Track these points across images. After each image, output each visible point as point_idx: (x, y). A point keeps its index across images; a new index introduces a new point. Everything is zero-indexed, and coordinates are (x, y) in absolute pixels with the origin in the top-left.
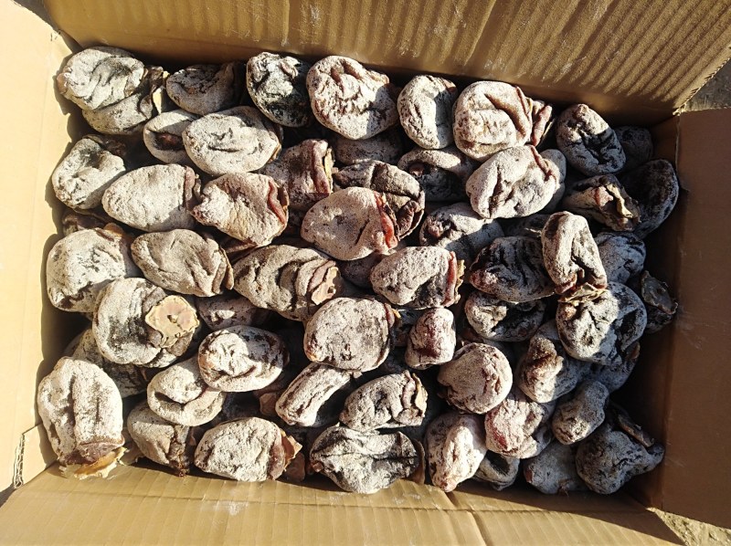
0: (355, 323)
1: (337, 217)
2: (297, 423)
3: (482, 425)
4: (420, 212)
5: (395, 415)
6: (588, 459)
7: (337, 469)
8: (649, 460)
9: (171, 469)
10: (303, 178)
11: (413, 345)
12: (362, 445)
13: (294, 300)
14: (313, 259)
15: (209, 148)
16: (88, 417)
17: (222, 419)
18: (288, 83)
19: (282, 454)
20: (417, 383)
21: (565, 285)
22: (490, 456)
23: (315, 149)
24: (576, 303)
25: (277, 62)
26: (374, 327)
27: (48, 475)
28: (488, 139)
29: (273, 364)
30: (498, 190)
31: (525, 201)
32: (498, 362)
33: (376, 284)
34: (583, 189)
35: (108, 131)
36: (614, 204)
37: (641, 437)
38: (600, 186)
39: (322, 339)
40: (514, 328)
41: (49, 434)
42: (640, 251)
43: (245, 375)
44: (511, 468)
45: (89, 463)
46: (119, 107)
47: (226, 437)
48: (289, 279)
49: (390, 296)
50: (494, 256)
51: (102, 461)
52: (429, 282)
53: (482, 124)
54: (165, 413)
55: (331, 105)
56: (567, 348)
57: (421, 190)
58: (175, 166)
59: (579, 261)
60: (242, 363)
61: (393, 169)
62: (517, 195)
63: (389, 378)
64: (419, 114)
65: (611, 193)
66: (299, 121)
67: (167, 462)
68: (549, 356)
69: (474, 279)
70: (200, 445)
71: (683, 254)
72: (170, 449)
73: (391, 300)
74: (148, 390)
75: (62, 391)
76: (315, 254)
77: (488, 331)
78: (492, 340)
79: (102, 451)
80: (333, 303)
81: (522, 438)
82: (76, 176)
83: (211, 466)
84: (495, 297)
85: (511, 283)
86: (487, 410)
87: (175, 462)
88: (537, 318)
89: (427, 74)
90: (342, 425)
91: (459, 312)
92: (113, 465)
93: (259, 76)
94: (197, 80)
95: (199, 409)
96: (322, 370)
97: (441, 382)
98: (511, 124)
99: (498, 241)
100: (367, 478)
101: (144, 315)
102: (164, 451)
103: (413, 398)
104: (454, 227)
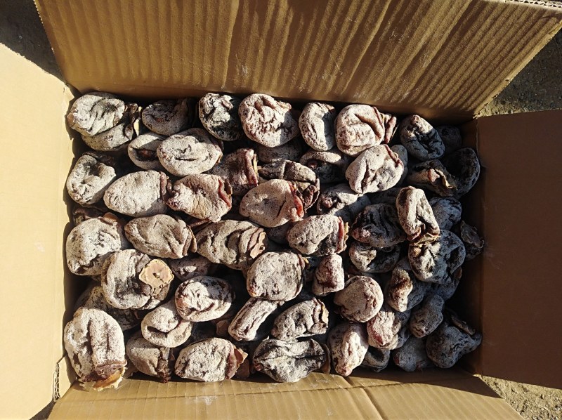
0: (280, 269)
1: (264, 200)
2: (244, 339)
3: (365, 330)
4: (317, 192)
5: (309, 328)
6: (434, 346)
7: (273, 368)
8: (473, 343)
9: (159, 379)
10: (239, 174)
11: (318, 281)
12: (288, 350)
13: (238, 258)
14: (249, 228)
15: (176, 159)
16: (102, 348)
17: (192, 341)
18: (227, 113)
19: (235, 361)
20: (322, 305)
21: (414, 235)
22: (372, 350)
23: (247, 155)
24: (421, 246)
25: (219, 101)
26: (292, 270)
27: (74, 391)
28: (359, 143)
29: (225, 301)
30: (367, 175)
31: (384, 181)
32: (374, 287)
33: (292, 242)
34: (419, 170)
35: (102, 149)
36: (440, 180)
37: (467, 329)
38: (431, 168)
39: (259, 282)
40: (382, 264)
41: (73, 362)
42: (458, 208)
43: (208, 309)
44: (385, 357)
45: (104, 379)
46: (111, 133)
47: (197, 353)
48: (234, 242)
49: (302, 249)
50: (367, 218)
51: (112, 377)
52: (327, 238)
53: (355, 134)
54: (155, 340)
55: (257, 127)
56: (416, 275)
57: (317, 178)
58: (153, 171)
59: (421, 219)
60: (205, 302)
61: (298, 165)
62: (379, 177)
63: (303, 304)
64: (314, 130)
65: (438, 173)
66: (234, 137)
67: (156, 373)
68: (405, 281)
69: (355, 234)
70: (178, 360)
71: (485, 209)
72: (158, 364)
73: (302, 252)
74: (142, 325)
75: (82, 331)
76: (250, 224)
77: (365, 267)
78: (368, 273)
79: (113, 370)
80: (264, 256)
81: (392, 336)
82: (84, 182)
83: (188, 373)
84: (369, 245)
85: (379, 235)
86: (368, 319)
87: (162, 373)
88: (396, 256)
89: (316, 102)
90: (272, 337)
91: (346, 256)
92: (120, 379)
93: (208, 111)
94: (162, 112)
95: (176, 335)
96: (259, 302)
97: (337, 303)
98: (372, 133)
99: (368, 208)
100: (292, 372)
101: (137, 274)
102: (154, 366)
103: (320, 316)
104: (339, 201)
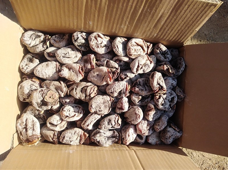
0: (102, 102)
1: (97, 74)
2: (87, 129)
3: (135, 127)
4: (119, 73)
5: (113, 125)
6: (163, 135)
7: (98, 141)
8: (179, 135)
9: (53, 143)
10: (88, 63)
11: (117, 107)
12: (105, 134)
13: (86, 96)
14: (91, 85)
15: (63, 57)
16: (31, 129)
17: (67, 129)
18: (83, 40)
19: (83, 137)
20: (119, 117)
21: (155, 90)
22: (138, 136)
23: (91, 57)
24: (159, 95)
25: (80, 35)
26: (107, 103)
27: (20, 146)
28: (136, 54)
29: (80, 113)
30: (138, 66)
31: (145, 69)
32: (139, 111)
33: (107, 92)
34: (160, 65)
35: (34, 52)
36: (168, 69)
37: (176, 129)
38: (165, 65)
39: (93, 106)
40: (143, 102)
41: (20, 134)
42: (175, 81)
43: (73, 116)
44: (144, 138)
45: (31, 142)
46: (38, 46)
47: (68, 133)
48: (84, 91)
49: (111, 94)
50: (138, 83)
51: (35, 141)
52: (121, 91)
53: (134, 50)
54: (52, 128)
55: (95, 45)
56: (157, 106)
57: (119, 67)
58: (53, 62)
59: (159, 84)
60: (72, 113)
61: (111, 61)
62: (143, 67)
63: (111, 116)
64: (118, 48)
65: (167, 67)
66: (86, 49)
67: (52, 141)
68: (152, 109)
69: (133, 89)
70: (61, 136)
71: (186, 82)
72: (53, 137)
73: (112, 96)
74: (47, 122)
75: (23, 123)
76: (91, 84)
77: (137, 103)
78: (138, 105)
79: (35, 138)
80: (96, 97)
81: (146, 130)
82: (26, 65)
83: (64, 141)
84: (138, 94)
85: (142, 90)
86: (137, 123)
87: (54, 141)
88: (149, 99)
89: (120, 37)
90: (99, 129)
91: (129, 98)
92: (38, 142)
93: (76, 39)
94: (59, 39)
95: (61, 126)
96: (93, 115)
97: (125, 116)
98: (142, 49)
99: (139, 79)
100: (106, 143)
102: (51, 138)
103: (118, 121)
104: (127, 76)
